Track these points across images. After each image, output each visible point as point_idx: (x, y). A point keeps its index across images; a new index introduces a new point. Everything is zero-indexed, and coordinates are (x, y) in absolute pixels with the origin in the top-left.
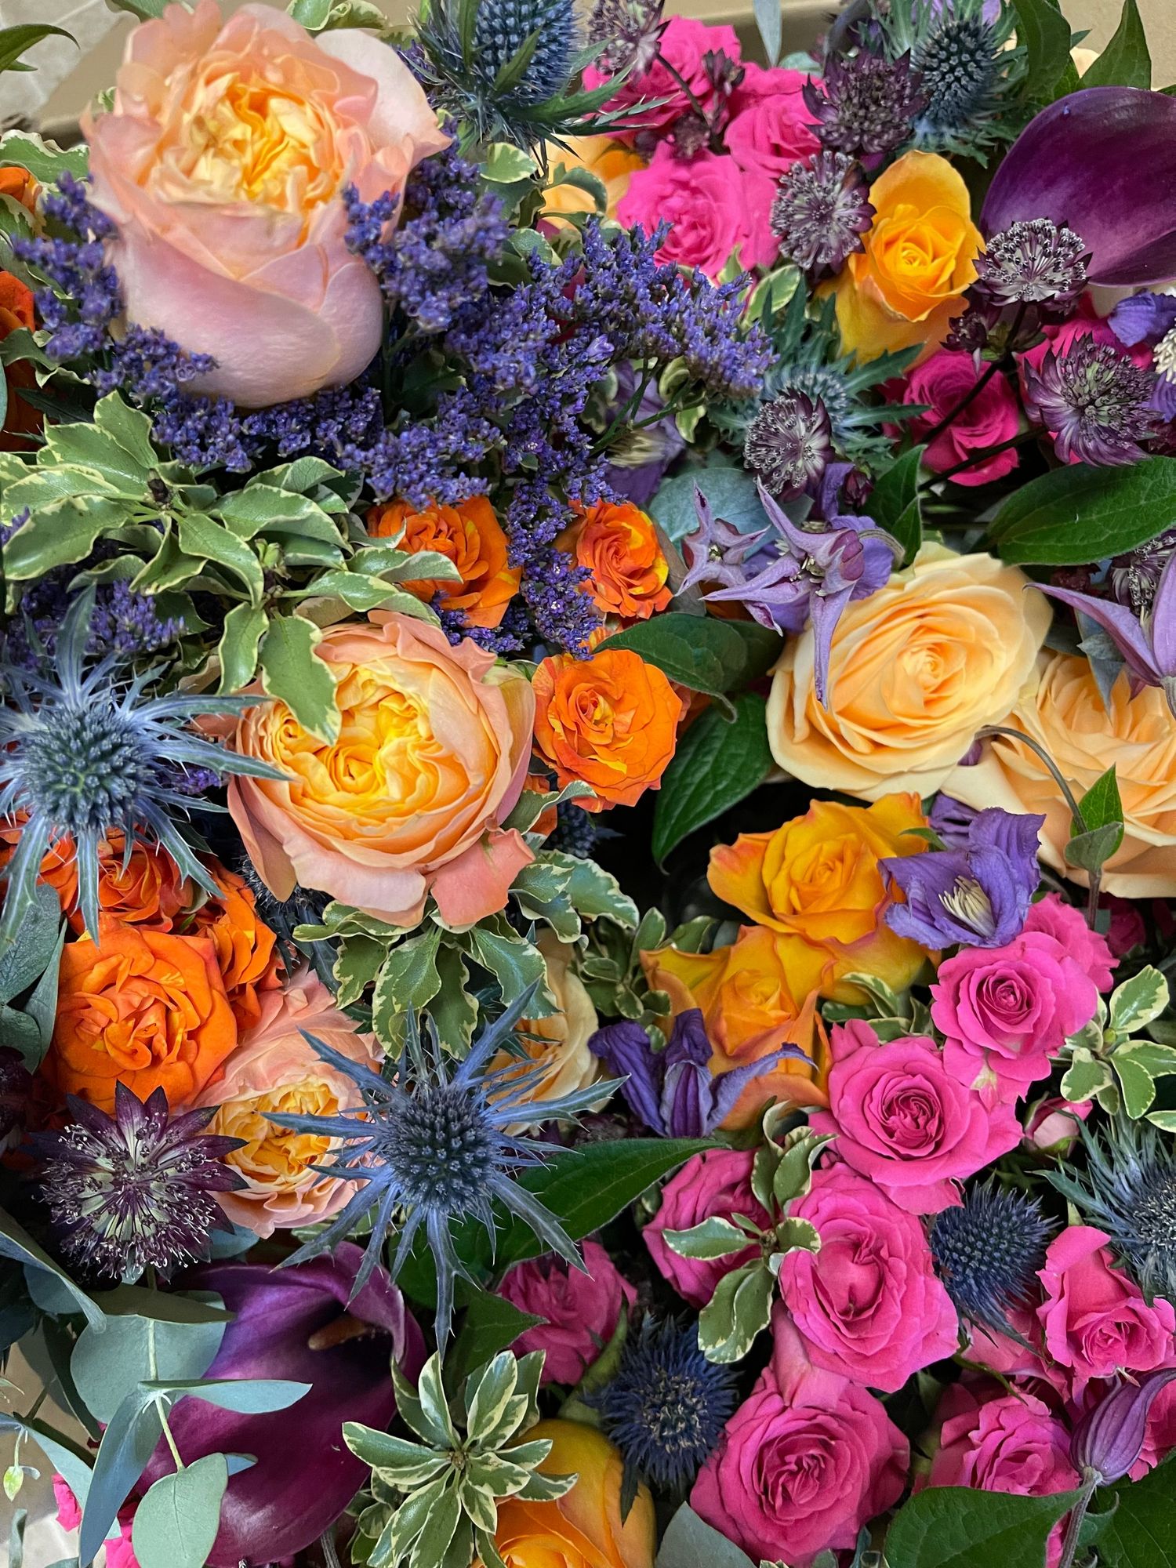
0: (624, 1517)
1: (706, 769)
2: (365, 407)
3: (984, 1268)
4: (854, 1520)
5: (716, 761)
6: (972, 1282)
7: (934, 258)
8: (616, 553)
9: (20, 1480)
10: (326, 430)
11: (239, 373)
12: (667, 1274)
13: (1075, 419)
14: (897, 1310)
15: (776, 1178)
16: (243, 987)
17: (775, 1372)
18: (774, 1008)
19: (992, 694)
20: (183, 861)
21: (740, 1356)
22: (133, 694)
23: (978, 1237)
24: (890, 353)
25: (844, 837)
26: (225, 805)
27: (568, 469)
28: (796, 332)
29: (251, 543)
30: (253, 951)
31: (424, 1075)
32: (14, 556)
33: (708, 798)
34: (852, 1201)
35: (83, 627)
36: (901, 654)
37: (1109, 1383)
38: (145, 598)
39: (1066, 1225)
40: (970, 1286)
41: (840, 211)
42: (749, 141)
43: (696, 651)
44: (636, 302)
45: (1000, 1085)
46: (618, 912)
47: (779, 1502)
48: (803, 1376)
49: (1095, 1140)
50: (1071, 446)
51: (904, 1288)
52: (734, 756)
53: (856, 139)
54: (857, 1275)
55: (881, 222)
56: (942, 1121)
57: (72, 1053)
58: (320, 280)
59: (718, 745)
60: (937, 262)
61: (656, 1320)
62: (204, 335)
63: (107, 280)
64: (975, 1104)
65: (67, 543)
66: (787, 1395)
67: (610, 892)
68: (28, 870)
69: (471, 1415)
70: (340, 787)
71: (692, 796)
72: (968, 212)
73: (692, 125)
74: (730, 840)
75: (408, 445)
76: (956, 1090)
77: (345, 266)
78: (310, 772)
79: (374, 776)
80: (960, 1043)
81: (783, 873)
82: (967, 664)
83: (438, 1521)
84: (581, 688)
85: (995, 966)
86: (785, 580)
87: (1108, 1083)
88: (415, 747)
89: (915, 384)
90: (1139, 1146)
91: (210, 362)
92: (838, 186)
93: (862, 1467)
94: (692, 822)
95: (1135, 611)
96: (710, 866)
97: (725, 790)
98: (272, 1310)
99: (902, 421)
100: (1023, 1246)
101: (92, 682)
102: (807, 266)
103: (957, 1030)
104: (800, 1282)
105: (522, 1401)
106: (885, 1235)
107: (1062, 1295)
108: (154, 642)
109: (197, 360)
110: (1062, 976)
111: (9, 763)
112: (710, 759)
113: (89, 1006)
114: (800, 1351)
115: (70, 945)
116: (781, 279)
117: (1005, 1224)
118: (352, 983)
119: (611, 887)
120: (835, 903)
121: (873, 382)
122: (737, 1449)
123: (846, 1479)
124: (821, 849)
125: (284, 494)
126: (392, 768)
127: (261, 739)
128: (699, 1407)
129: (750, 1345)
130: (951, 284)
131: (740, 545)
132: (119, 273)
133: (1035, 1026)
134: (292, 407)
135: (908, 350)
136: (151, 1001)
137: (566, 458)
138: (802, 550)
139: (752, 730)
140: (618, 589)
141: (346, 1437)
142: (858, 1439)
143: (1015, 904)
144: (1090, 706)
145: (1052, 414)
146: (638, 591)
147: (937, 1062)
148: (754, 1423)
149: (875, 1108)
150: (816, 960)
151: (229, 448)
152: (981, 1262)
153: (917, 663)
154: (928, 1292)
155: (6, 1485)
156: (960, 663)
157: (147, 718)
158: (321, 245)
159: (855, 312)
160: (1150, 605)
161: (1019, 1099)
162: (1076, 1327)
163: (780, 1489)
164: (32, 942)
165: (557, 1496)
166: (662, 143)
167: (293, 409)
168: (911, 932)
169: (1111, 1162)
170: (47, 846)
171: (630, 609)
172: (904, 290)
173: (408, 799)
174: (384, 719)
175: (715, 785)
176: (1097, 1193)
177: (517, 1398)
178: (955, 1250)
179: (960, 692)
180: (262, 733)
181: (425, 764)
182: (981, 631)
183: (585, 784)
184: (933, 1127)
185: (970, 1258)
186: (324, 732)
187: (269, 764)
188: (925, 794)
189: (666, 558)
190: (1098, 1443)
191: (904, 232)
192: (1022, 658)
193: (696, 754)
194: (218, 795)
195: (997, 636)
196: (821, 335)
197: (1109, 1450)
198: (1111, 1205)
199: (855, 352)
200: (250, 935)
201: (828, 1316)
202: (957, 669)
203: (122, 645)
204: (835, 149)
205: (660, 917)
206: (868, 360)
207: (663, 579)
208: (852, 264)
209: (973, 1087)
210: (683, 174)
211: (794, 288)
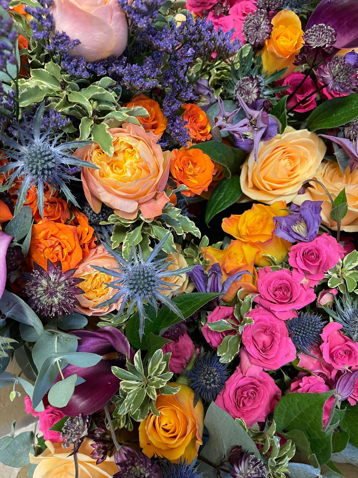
0: (195, 406)
1: (222, 196)
2: (122, 62)
3: (304, 335)
4: (264, 412)
5: (225, 194)
6: (300, 340)
7: (291, 40)
8: (195, 122)
9: (15, 396)
10: (111, 69)
11: (86, 47)
12: (208, 341)
13: (333, 81)
14: (277, 347)
15: (241, 308)
16: (84, 244)
17: (240, 367)
18: (241, 263)
19: (308, 172)
20: (68, 195)
21: (230, 361)
22: (55, 143)
23: (302, 326)
24: (278, 71)
25: (262, 214)
26: (81, 179)
27: (181, 90)
28: (249, 65)
29: (89, 100)
30: (88, 234)
31: (137, 261)
32: (22, 100)
33: (222, 204)
34: (264, 317)
35: (41, 117)
36: (280, 160)
37: (343, 372)
38: (58, 113)
39: (329, 322)
40: (300, 341)
41: (263, 26)
42: (236, 13)
43: (219, 154)
44: (202, 33)
45: (309, 282)
46: (195, 232)
47: (241, 405)
48: (249, 367)
49: (338, 301)
50: (331, 89)
51: (280, 341)
52: (230, 193)
53: (267, 6)
54: (265, 338)
55: (275, 29)
56: (291, 294)
57: (35, 256)
58: (110, 17)
59: (225, 190)
60: (292, 41)
61: (205, 351)
62: (77, 34)
63: (50, 18)
64: (302, 288)
65: (36, 98)
66: (244, 373)
67: (192, 227)
68: (24, 193)
69: (150, 366)
70: (113, 172)
71: (217, 204)
72: (301, 28)
73: (219, 6)
74: (228, 216)
75: (135, 69)
76: (296, 284)
77: (117, 13)
78: (105, 168)
79: (123, 171)
80: (297, 269)
81: (245, 225)
82: (300, 163)
83: (139, 397)
84: (184, 158)
85: (308, 247)
86: (245, 125)
87: (342, 282)
88: (135, 162)
89: (285, 82)
90: (352, 305)
91: (78, 42)
92: (262, 19)
93: (267, 396)
94: (217, 211)
95: (351, 140)
96: (222, 223)
97: (227, 202)
98: (91, 345)
99: (281, 92)
100: (316, 328)
101: (43, 138)
102: (253, 43)
103: (296, 265)
104: (248, 338)
105: (164, 363)
106: (274, 327)
107: (328, 342)
108: (61, 126)
109: (74, 41)
110: (328, 250)
111: (19, 161)
112: (223, 194)
113: (40, 243)
114: (248, 360)
115: (35, 225)
116: (245, 48)
117: (310, 322)
118: (116, 243)
119: (193, 225)
120: (260, 232)
121: (273, 80)
122: (229, 389)
123: (261, 400)
124: (256, 218)
125: (99, 88)
126: (129, 169)
127: (91, 157)
128: (217, 375)
129: (233, 358)
130: (296, 47)
131: (232, 115)
132: (54, 16)
133: (320, 263)
134: (101, 61)
135: (283, 69)
136: (57, 244)
137: (181, 87)
138: (250, 115)
139: (236, 185)
140: (196, 131)
141: (112, 370)
142: (266, 389)
143: (314, 225)
144: (338, 176)
145: (326, 80)
146: (202, 132)
147: (290, 276)
148: (234, 381)
149: (271, 289)
150: (254, 251)
151: (83, 71)
152: (303, 334)
153: (285, 162)
154: (287, 342)
155: (11, 397)
156: (298, 162)
157: (58, 150)
158: (111, 5)
159: (267, 58)
160: (355, 140)
161: (315, 286)
162: (332, 351)
163: (242, 402)
164: (24, 224)
165: (174, 393)
166: (211, 12)
167: (102, 62)
168: (282, 236)
169: (343, 308)
170: (29, 187)
171: (199, 137)
172: (282, 50)
173: (133, 176)
174: (126, 154)
175: (224, 201)
176: (339, 315)
177: (163, 363)
178: (296, 331)
179: (298, 171)
180: (91, 155)
181: (138, 167)
182: (305, 153)
183: (185, 186)
184: (289, 295)
185: (300, 332)
186: (109, 153)
187: (93, 164)
188: (288, 202)
189: (210, 125)
190: (339, 388)
191: (282, 33)
192: (317, 161)
193: (219, 192)
194: (78, 175)
195: (309, 154)
196: (257, 66)
197: (343, 389)
198: (343, 319)
199: (267, 72)
200: (87, 229)
201: (256, 347)
202: (297, 164)
203: (52, 125)
204: (261, 8)
205: (207, 238)
206: (271, 73)
207: (209, 131)
208: (266, 43)
209: (301, 283)
210: (216, 20)
211: (249, 51)
